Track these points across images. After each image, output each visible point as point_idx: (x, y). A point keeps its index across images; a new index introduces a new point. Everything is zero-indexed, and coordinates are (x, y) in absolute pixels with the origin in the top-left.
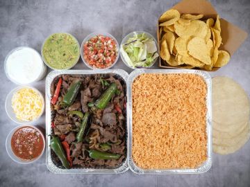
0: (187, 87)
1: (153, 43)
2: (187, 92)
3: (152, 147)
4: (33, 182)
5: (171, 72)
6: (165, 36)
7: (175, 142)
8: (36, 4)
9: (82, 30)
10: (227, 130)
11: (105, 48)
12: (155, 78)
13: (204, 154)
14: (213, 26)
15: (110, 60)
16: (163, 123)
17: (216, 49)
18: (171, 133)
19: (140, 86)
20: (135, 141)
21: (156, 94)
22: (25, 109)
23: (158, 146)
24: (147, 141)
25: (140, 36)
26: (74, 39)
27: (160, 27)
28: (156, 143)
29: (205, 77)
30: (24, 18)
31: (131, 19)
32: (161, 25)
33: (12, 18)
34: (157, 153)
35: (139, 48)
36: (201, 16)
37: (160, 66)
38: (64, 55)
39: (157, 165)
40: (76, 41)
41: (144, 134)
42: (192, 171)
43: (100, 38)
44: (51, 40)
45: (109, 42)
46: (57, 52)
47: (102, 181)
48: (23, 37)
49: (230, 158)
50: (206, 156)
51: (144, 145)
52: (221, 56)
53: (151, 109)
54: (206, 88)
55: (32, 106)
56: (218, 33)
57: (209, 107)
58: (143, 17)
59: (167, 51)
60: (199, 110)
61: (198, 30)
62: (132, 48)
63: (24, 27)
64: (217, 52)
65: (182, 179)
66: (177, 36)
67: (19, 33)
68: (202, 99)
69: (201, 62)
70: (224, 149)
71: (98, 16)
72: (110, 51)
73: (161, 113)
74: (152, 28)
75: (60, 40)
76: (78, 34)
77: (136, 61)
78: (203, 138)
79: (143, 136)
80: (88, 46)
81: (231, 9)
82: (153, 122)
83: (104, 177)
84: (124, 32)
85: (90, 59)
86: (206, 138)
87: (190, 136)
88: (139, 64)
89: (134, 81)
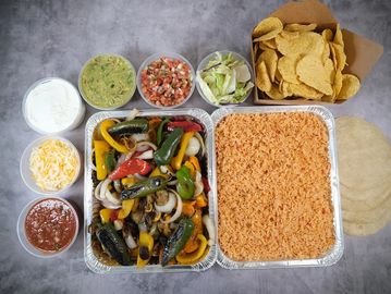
0: (297, 131)
1: (245, 67)
2: (298, 138)
3: (249, 225)
4: (63, 289)
5: (272, 111)
6: (262, 55)
7: (284, 217)
8: (70, 17)
9: (138, 52)
10: (362, 198)
11: (174, 75)
12: (248, 119)
13: (329, 235)
14: (332, 39)
15: (182, 93)
16: (265, 187)
17: (339, 72)
18: (278, 203)
19: (226, 132)
20: (223, 217)
21: (251, 144)
22: (51, 171)
23: (259, 224)
24: (241, 217)
25: (225, 58)
26: (127, 62)
27: (254, 44)
28: (256, 220)
29: (324, 117)
30: (52, 37)
31: (210, 36)
32: (256, 40)
33: (35, 38)
34: (258, 235)
35: (224, 76)
36: (313, 26)
37: (257, 100)
38: (113, 86)
39: (258, 255)
40: (130, 66)
41: (235, 205)
42: (313, 262)
43: (165, 61)
44: (92, 66)
45: (180, 66)
46: (102, 83)
47: (172, 284)
48: (49, 66)
49: (371, 241)
50: (333, 238)
51: (236, 222)
52: (346, 83)
53: (245, 166)
54: (327, 133)
55: (62, 166)
56: (341, 48)
57: (333, 161)
58: (228, 33)
59: (266, 76)
60: (319, 166)
61: (311, 45)
62: (213, 75)
63: (52, 51)
64: (340, 78)
65: (299, 278)
66: (280, 55)
67: (44, 60)
68: (322, 150)
69: (318, 92)
70: (361, 227)
71: (161, 32)
72: (180, 80)
73: (260, 172)
74: (241, 48)
75: (107, 65)
76: (134, 56)
77: (220, 95)
78: (327, 209)
79: (233, 209)
80: (148, 73)
81: (356, 18)
82: (249, 186)
83: (176, 277)
84: (200, 53)
85: (151, 93)
86: (332, 210)
87: (308, 206)
88: (226, 98)
89: (218, 126)
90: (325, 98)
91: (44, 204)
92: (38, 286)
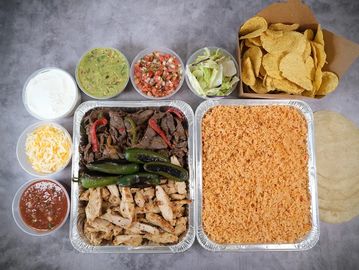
0: (279, 124)
1: (231, 63)
2: (279, 130)
3: (231, 210)
4: (55, 266)
5: (255, 104)
6: (248, 52)
7: (264, 203)
8: (70, 12)
9: (132, 46)
10: (337, 187)
11: (165, 69)
12: (233, 111)
13: (306, 221)
14: (313, 38)
15: (171, 85)
16: (247, 175)
17: (319, 70)
18: (259, 190)
19: (212, 123)
20: (207, 201)
21: (235, 135)
23: (240, 210)
24: (224, 202)
25: (213, 54)
26: (121, 55)
27: (240, 41)
28: (239, 205)
29: (303, 111)
30: (52, 31)
31: (199, 33)
32: (242, 38)
33: (36, 30)
34: (239, 220)
35: (212, 70)
36: (296, 26)
37: (242, 93)
38: (107, 77)
39: (239, 238)
40: (124, 59)
41: (218, 191)
42: (290, 247)
43: (157, 55)
44: (89, 58)
45: (170, 60)
46: (97, 74)
47: (158, 264)
48: (49, 57)
49: (344, 228)
50: (310, 224)
51: (219, 207)
52: (325, 80)
53: (229, 155)
54: (306, 126)
55: (56, 150)
56: (321, 47)
57: (311, 152)
58: (216, 31)
59: (251, 72)
60: (298, 156)
61: (293, 44)
62: (202, 69)
63: (51, 43)
64: (320, 75)
65: (276, 260)
66: (265, 52)
67: (44, 50)
68: (301, 141)
69: (299, 87)
70: (335, 215)
71: (154, 28)
72: (170, 73)
73: (243, 160)
74: (228, 46)
75: (103, 57)
76: (128, 49)
77: (207, 88)
78: (305, 197)
79: (217, 195)
80: (141, 66)
81: (334, 21)
82: (232, 173)
83: (161, 257)
84: (190, 49)
85: (143, 84)
86: (309, 198)
87: (287, 194)
88: (212, 91)
89: (205, 117)
90: (305, 93)
91: (37, 186)
92: (32, 262)
